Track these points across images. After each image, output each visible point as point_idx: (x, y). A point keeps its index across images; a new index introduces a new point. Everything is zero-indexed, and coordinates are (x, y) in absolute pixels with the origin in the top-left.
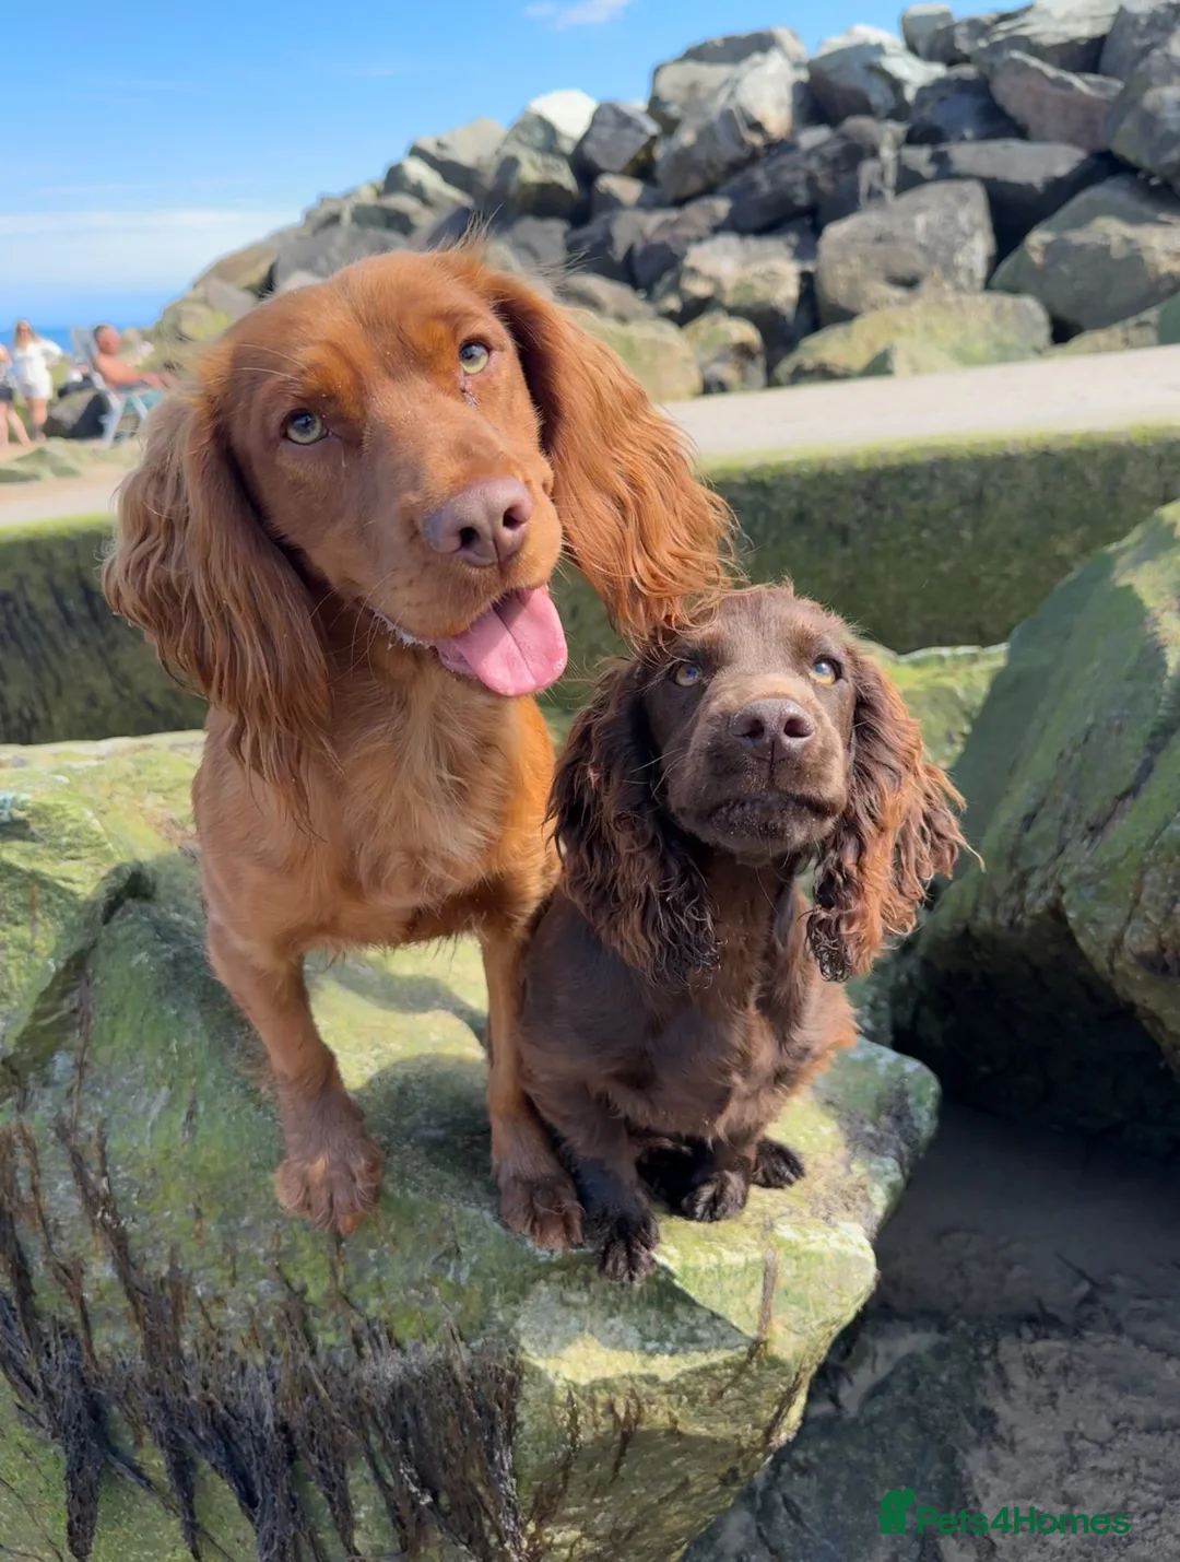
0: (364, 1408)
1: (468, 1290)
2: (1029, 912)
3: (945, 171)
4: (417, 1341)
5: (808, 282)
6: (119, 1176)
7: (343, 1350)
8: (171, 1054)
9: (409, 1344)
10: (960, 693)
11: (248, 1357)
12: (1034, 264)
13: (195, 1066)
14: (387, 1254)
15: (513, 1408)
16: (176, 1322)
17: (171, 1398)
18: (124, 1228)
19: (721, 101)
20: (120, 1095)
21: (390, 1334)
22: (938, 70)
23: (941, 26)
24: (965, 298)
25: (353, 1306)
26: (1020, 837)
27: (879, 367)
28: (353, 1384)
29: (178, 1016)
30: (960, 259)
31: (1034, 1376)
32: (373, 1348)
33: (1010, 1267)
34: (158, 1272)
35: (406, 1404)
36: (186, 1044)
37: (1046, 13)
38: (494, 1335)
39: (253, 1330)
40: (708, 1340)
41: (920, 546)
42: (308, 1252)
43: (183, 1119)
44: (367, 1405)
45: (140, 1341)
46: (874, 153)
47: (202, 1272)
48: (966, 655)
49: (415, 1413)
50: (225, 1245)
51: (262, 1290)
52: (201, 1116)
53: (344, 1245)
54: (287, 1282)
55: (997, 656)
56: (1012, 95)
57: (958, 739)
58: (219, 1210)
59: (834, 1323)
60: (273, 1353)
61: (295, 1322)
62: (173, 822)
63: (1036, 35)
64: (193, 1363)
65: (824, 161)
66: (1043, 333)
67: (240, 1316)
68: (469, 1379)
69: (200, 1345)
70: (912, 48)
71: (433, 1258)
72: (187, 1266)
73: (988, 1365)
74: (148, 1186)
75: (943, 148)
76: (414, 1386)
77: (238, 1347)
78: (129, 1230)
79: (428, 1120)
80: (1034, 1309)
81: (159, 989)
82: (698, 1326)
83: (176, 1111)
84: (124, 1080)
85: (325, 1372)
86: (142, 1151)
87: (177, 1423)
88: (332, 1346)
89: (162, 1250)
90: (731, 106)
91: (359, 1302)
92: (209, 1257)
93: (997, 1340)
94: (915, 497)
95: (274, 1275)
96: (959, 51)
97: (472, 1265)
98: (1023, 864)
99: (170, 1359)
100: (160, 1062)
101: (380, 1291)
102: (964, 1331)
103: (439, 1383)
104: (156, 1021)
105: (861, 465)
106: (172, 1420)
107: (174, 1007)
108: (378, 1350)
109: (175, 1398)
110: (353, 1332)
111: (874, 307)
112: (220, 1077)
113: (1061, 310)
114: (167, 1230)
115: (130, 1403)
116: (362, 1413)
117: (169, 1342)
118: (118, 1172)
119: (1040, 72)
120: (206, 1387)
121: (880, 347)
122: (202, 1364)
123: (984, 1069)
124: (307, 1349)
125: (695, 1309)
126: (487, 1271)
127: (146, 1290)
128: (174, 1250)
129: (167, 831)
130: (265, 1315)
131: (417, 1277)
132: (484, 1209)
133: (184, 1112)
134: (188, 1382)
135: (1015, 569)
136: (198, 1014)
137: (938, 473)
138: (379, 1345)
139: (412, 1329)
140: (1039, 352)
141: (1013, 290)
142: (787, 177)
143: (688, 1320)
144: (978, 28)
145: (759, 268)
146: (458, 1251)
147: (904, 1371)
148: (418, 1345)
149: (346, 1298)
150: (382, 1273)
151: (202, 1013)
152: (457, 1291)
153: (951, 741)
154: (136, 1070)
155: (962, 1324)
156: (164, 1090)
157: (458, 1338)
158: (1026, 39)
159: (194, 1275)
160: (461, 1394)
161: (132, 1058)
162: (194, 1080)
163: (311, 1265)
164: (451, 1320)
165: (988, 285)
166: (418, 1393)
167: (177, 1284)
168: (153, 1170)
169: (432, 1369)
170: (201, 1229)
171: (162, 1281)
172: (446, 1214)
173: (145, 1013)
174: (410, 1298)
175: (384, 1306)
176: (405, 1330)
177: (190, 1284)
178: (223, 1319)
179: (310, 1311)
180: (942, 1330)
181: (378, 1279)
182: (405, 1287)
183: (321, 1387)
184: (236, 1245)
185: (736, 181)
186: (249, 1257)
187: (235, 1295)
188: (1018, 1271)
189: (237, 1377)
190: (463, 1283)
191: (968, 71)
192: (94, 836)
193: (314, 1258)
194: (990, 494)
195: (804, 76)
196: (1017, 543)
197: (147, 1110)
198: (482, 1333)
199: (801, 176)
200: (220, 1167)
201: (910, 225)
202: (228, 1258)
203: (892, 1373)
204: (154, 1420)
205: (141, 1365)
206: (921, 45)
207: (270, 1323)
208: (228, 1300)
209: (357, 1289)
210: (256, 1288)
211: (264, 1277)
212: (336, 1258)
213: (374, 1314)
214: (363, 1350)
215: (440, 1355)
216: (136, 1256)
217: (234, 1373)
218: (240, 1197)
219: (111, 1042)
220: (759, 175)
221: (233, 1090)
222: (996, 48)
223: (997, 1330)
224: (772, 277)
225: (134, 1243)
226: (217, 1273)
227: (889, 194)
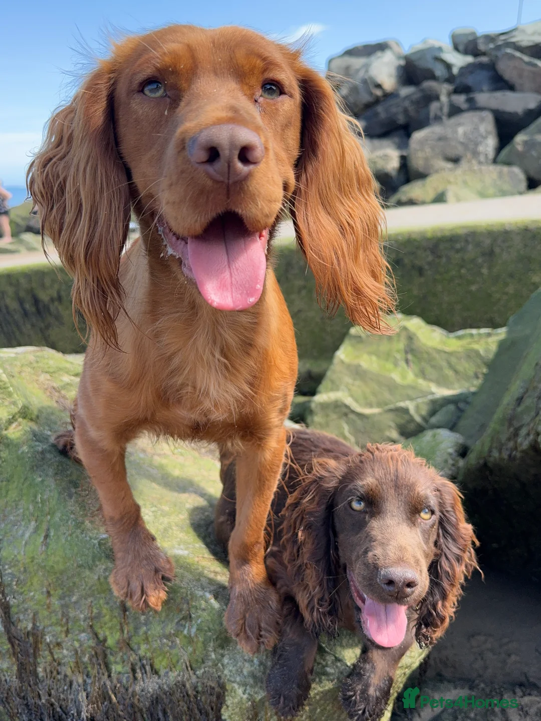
0: (136, 710)
1: (195, 640)
2: (520, 449)
3: (473, 106)
4: (167, 670)
5: (404, 161)
6: (7, 572)
7: (126, 675)
8: (37, 503)
9: (162, 672)
10: (482, 352)
11: (74, 678)
12: (518, 151)
13: (50, 509)
14: (151, 618)
15: (220, 711)
16: (35, 657)
17: (31, 701)
18: (8, 602)
19: (361, 74)
20: (9, 526)
21: (152, 666)
22: (470, 59)
23: (471, 38)
24: (483, 168)
25: (132, 649)
26: (514, 410)
27: (440, 198)
28: (130, 695)
29: (42, 481)
30: (481, 148)
31: (523, 716)
32: (142, 674)
33: (509, 655)
34: (26, 628)
35: (160, 707)
36: (45, 497)
37: (523, 31)
38: (209, 667)
39: (77, 663)
40: (333, 674)
41: (461, 277)
42: (107, 617)
43: (42, 539)
44: (138, 708)
45: (15, 668)
46: (437, 98)
47: (50, 628)
48: (485, 333)
49: (165, 713)
50: (63, 612)
51: (82, 639)
52: (52, 537)
53: (127, 613)
54: (96, 635)
55: (502, 333)
56: (506, 69)
57: (480, 376)
58: (60, 592)
59: (407, 668)
60: (87, 676)
61: (100, 658)
62: (54, 388)
63: (518, 42)
64: (43, 681)
65: (412, 102)
66: (524, 185)
67: (70, 654)
68: (195, 693)
69: (48, 670)
70: (456, 48)
71: (176, 621)
72: (42, 624)
73: (497, 709)
74: (22, 577)
75: (472, 95)
76: (164, 696)
77: (69, 672)
78: (11, 603)
79: (179, 545)
80: (523, 679)
81: (33, 467)
82: (327, 666)
83: (39, 535)
84: (12, 518)
85: (115, 687)
86: (19, 557)
87: (34, 716)
88: (120, 673)
89: (28, 615)
90: (366, 77)
91: (135, 647)
92: (54, 620)
93: (502, 695)
94: (458, 251)
95: (89, 630)
96: (480, 50)
97: (197, 625)
98: (516, 424)
99: (31, 679)
100: (31, 507)
101: (146, 640)
102: (483, 689)
103: (178, 695)
104: (30, 485)
105: (429, 235)
106: (31, 714)
107: (40, 476)
108: (145, 675)
109: (33, 701)
110: (132, 664)
111: (437, 171)
112: (63, 515)
113: (533, 174)
114: (32, 603)
115: (9, 703)
116: (135, 712)
117: (31, 668)
118: (5, 570)
119: (521, 59)
120: (50, 695)
121: (440, 190)
122: (49, 682)
123: (495, 545)
124: (106, 674)
125: (326, 654)
126: (206, 628)
127: (19, 638)
128: (35, 614)
129: (50, 393)
130: (84, 653)
131: (167, 632)
132: (206, 591)
133: (43, 534)
134: (41, 692)
135: (511, 289)
136: (53, 481)
137: (470, 239)
138: (146, 672)
139: (164, 663)
140: (521, 193)
141: (508, 163)
142: (394, 110)
143: (322, 661)
144: (490, 38)
145: (380, 153)
146: (190, 617)
147: (450, 711)
148: (167, 673)
149: (128, 644)
150: (148, 630)
151: (56, 480)
152: (190, 640)
153: (477, 377)
154: (18, 512)
155: (482, 685)
156: (33, 523)
157: (189, 669)
158: (514, 43)
159: (46, 630)
160: (190, 701)
161: (17, 505)
162: (49, 517)
163: (110, 625)
164: (186, 658)
165: (495, 161)
166: (166, 701)
167: (36, 635)
168: (25, 568)
169: (174, 686)
170: (50, 603)
171: (28, 633)
172: (185, 595)
173: (24, 480)
174: (163, 644)
175: (148, 650)
176: (161, 664)
177: (43, 635)
178: (61, 656)
179: (108, 652)
180: (471, 688)
181: (146, 633)
182: (160, 638)
183: (113, 697)
184: (69, 612)
185: (369, 113)
186: (76, 620)
187: (67, 642)
188: (513, 658)
189: (67, 690)
190: (192, 635)
191: (484, 59)
192: (3, 383)
193: (111, 620)
194: (497, 250)
195: (402, 63)
196: (511, 276)
197: (23, 535)
198: (203, 666)
199: (400, 109)
200: (61, 567)
201: (456, 132)
202: (64, 620)
203: (443, 712)
204: (21, 714)
205: (15, 682)
206: (461, 48)
207: (86, 659)
208: (64, 645)
209: (135, 639)
210: (79, 638)
211: (84, 631)
212: (123, 620)
213: (143, 654)
214: (137, 675)
215: (179, 678)
216: (14, 618)
217: (66, 688)
218: (71, 584)
219: (6, 496)
220: (380, 109)
221: (69, 522)
222: (498, 48)
223: (502, 689)
224: (386, 157)
225: (14, 610)
226: (59, 629)
227: (444, 118)
